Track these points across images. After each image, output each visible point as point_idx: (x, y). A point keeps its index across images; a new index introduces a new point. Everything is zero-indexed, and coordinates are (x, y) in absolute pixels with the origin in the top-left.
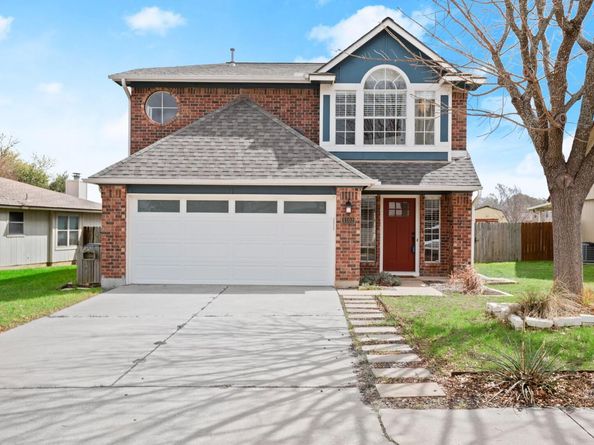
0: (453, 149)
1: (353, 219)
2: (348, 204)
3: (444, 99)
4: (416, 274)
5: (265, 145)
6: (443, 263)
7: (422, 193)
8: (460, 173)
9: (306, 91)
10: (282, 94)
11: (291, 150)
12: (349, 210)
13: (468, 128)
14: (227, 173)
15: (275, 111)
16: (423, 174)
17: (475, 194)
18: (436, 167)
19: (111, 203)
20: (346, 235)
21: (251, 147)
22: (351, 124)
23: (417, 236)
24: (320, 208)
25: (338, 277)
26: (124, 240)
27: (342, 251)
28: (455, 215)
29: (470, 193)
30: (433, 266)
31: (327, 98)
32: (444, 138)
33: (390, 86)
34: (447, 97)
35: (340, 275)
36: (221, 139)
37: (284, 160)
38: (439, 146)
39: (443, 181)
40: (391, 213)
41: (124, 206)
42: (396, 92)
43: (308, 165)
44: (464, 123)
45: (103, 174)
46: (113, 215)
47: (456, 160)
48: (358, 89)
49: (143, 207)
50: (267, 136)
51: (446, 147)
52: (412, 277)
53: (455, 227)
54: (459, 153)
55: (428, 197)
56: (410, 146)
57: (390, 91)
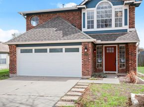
0: (129, 28)
1: (88, 54)
2: (86, 48)
3: (126, 10)
4: (117, 72)
5: (60, 30)
6: (126, 68)
7: (118, 44)
8: (132, 36)
9: (77, 12)
10: (70, 14)
11: (68, 31)
12: (86, 51)
13: (135, 20)
14: (45, 40)
15: (68, 20)
16: (117, 37)
17: (137, 44)
18: (122, 35)
19: (12, 51)
20: (85, 60)
21: (56, 31)
22: (92, 22)
23: (117, 59)
24: (77, 50)
25: (83, 75)
26: (16, 62)
27: (84, 65)
28: (130, 51)
29: (135, 43)
30: (123, 70)
31: (84, 14)
32: (126, 24)
33: (106, 8)
34: (127, 9)
35: (84, 74)
36: (47, 29)
37: (65, 34)
38: (124, 27)
39: (124, 39)
40: (108, 51)
41: (16, 51)
42: (108, 9)
43: (73, 35)
44: (134, 18)
45: (9, 41)
46: (12, 54)
47: (131, 32)
48: (95, 10)
49: (22, 51)
50: (62, 27)
51: (127, 27)
52: (115, 73)
53: (130, 56)
54: (131, 29)
55: (120, 45)
56: (113, 28)
57: (106, 9)
